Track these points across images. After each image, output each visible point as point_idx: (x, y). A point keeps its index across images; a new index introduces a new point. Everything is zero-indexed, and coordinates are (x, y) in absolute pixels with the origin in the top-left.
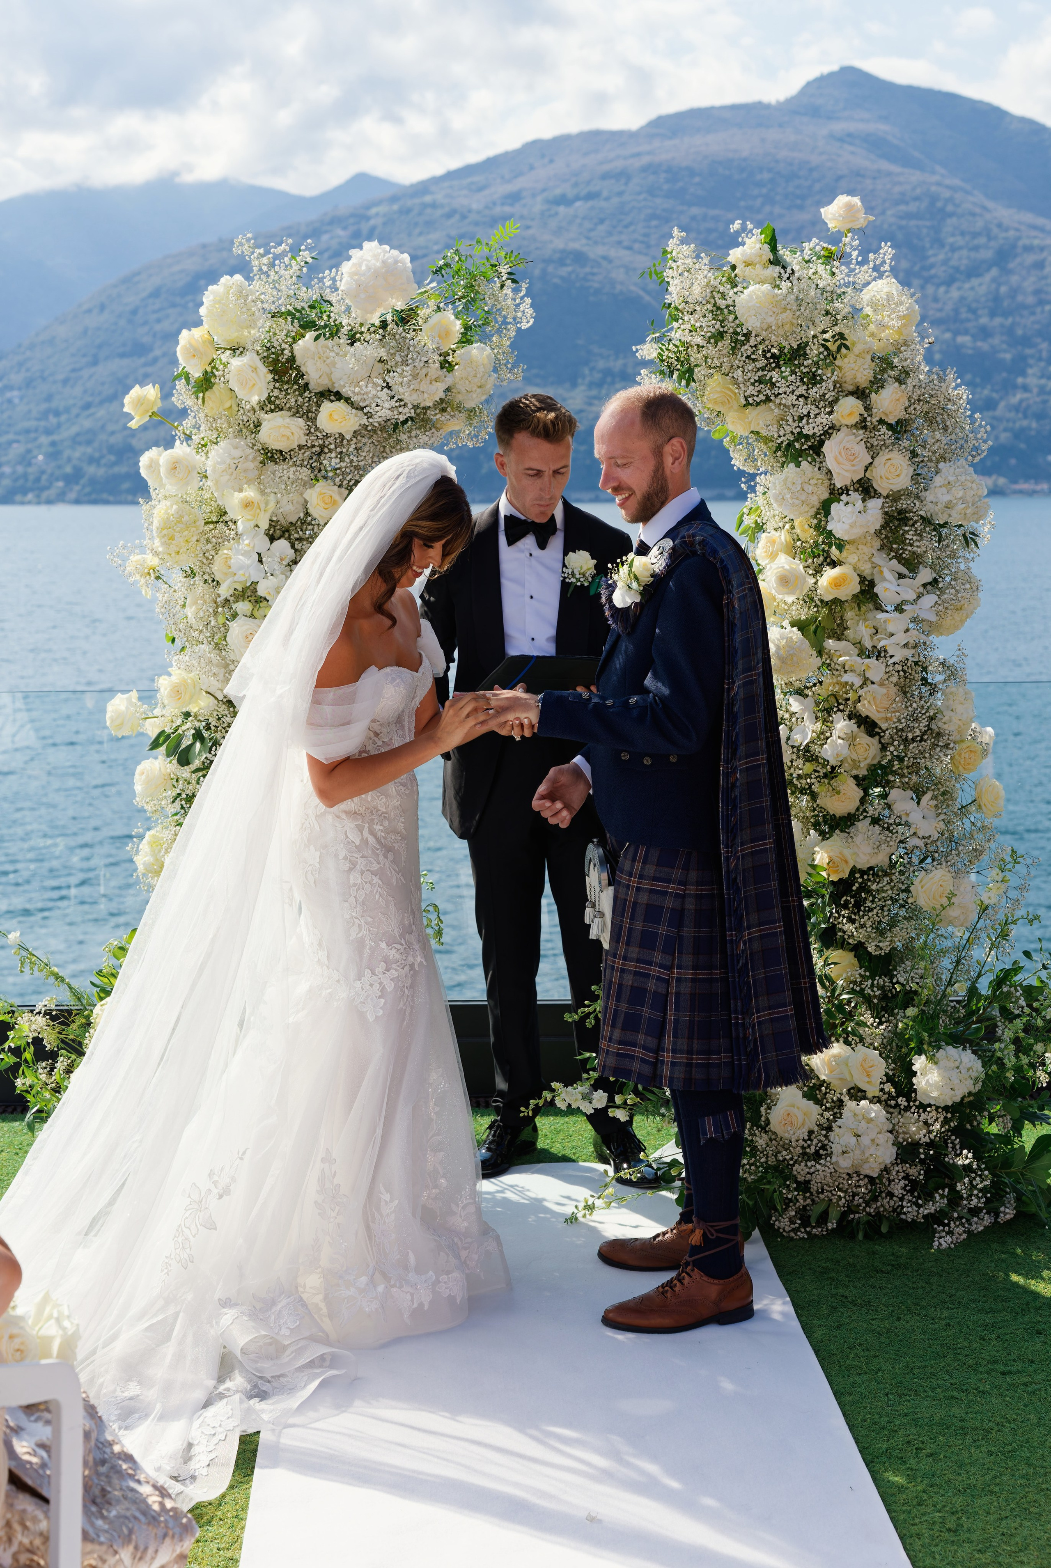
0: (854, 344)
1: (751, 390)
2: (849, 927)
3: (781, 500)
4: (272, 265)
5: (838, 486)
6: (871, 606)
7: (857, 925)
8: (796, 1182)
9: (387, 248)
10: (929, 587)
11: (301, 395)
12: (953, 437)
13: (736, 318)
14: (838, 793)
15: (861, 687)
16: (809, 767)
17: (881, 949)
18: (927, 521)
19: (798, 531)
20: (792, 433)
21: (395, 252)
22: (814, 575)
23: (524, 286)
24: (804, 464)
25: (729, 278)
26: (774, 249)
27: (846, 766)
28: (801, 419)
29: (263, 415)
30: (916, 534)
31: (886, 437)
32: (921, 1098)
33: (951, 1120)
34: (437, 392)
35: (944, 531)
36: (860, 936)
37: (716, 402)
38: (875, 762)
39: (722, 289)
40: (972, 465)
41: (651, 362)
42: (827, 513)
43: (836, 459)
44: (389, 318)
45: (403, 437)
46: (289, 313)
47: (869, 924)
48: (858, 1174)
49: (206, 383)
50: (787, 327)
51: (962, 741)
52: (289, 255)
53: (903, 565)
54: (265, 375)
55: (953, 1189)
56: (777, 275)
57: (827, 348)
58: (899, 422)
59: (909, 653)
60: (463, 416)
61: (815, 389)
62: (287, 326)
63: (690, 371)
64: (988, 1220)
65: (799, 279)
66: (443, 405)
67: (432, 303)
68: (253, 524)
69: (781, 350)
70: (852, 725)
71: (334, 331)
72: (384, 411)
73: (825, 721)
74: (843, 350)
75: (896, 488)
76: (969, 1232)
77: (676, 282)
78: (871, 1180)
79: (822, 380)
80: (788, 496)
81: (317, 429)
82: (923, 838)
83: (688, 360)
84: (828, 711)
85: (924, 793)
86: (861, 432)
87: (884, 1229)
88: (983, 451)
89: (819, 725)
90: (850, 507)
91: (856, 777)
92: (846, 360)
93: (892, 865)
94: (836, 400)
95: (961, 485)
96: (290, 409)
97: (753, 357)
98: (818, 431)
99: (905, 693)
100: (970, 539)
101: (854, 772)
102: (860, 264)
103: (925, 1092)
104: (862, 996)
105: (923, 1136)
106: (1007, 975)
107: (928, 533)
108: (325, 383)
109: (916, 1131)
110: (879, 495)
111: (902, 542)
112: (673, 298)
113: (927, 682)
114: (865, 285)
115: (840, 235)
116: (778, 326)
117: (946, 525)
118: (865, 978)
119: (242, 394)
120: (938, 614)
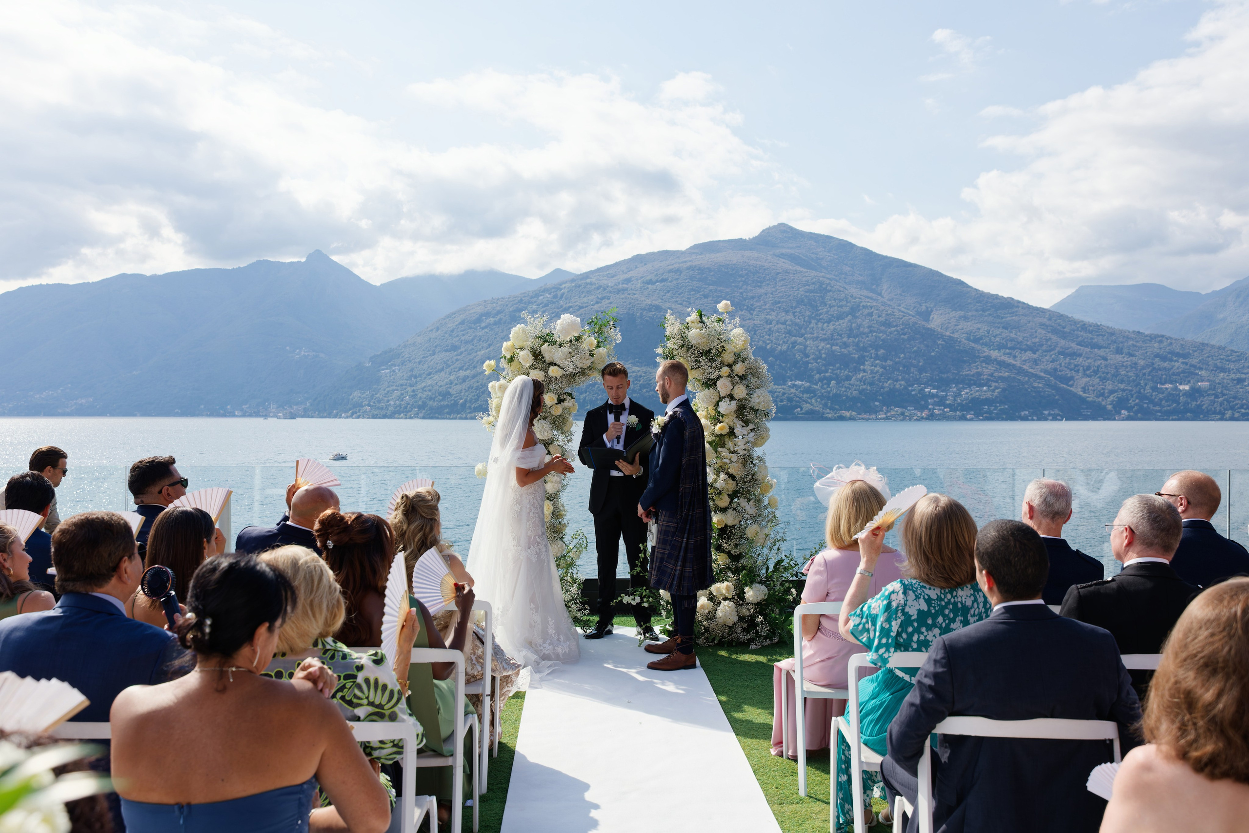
0: (727, 349)
1: (693, 364)
2: (725, 545)
3: (703, 401)
4: (534, 321)
5: (722, 396)
6: (734, 437)
7: (728, 545)
8: (706, 628)
9: (572, 315)
11: (543, 364)
12: (761, 380)
13: (688, 340)
14: (722, 500)
15: (729, 464)
17: (736, 553)
18: (752, 408)
19: (710, 410)
20: (706, 378)
21: (575, 317)
22: (714, 426)
23: (618, 328)
24: (711, 389)
25: (686, 327)
26: (701, 316)
27: (725, 491)
28: (709, 374)
30: (748, 413)
31: (738, 380)
32: (747, 601)
33: (757, 608)
34: (588, 363)
35: (758, 412)
36: (729, 548)
38: (735, 489)
39: (684, 330)
41: (661, 354)
42: (718, 405)
43: (721, 387)
44: (573, 339)
45: (577, 378)
46: (539, 337)
47: (732, 544)
48: (725, 625)
49: (511, 360)
50: (705, 344)
51: (764, 483)
52: (540, 318)
53: (744, 423)
54: (531, 357)
55: (757, 632)
56: (701, 326)
57: (718, 351)
58: (743, 375)
59: (745, 452)
61: (714, 364)
62: (539, 341)
64: (768, 642)
65: (709, 328)
66: (590, 368)
67: (587, 334)
69: (703, 350)
70: (726, 476)
71: (555, 343)
72: (570, 369)
73: (717, 475)
74: (724, 351)
75: (741, 397)
76: (762, 646)
77: (669, 328)
78: (730, 627)
79: (716, 361)
80: (705, 400)
81: (548, 375)
82: (750, 515)
84: (719, 472)
85: (751, 500)
86: (729, 378)
89: (715, 476)
90: (726, 403)
91: (728, 495)
92: (725, 355)
93: (740, 524)
94: (721, 368)
95: (763, 397)
96: (539, 368)
97: (694, 353)
98: (715, 377)
99: (745, 466)
100: (766, 416)
101: (727, 493)
102: (729, 323)
103: (748, 599)
104: (729, 568)
105: (747, 613)
106: (779, 562)
107: (752, 413)
108: (551, 360)
109: (745, 612)
110: (736, 399)
111: (743, 415)
112: (668, 333)
113: (752, 463)
114: (731, 330)
115: (723, 313)
116: (702, 343)
117: (758, 410)
118: (730, 562)
119: (523, 363)
120: (755, 439)
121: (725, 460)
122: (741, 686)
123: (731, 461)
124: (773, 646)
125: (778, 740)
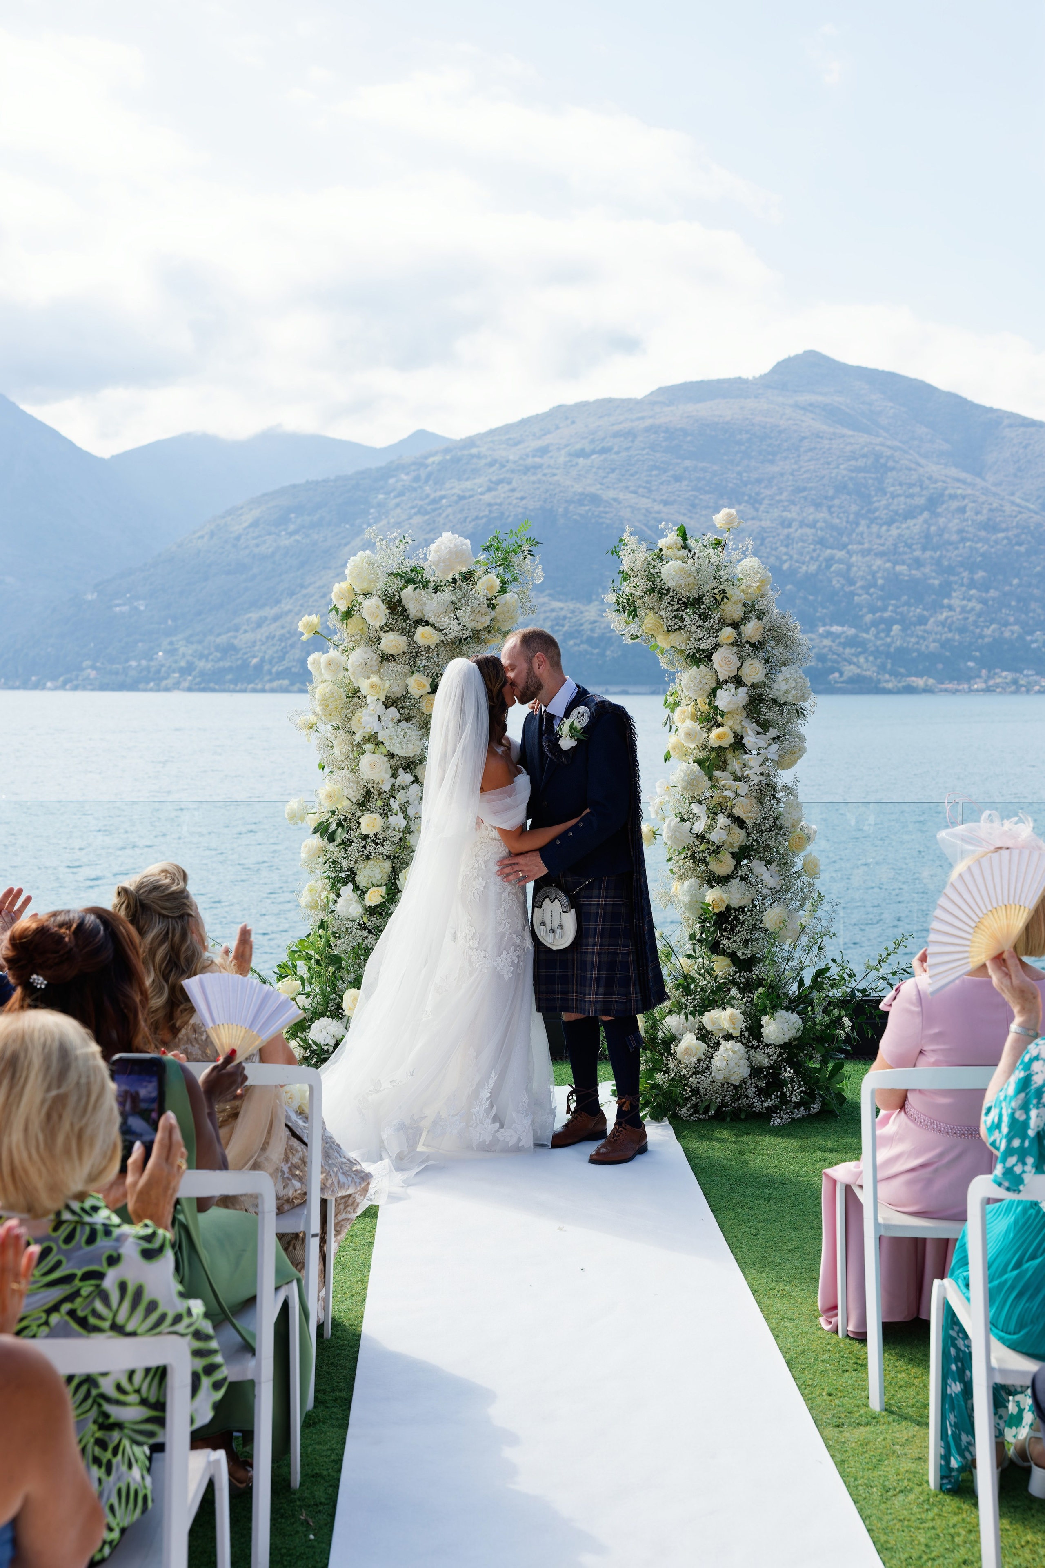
0: (731, 596)
1: (670, 622)
2: (727, 942)
3: (689, 687)
4: (388, 546)
5: (721, 679)
6: (742, 751)
7: (732, 941)
8: (691, 1087)
9: (457, 536)
11: (405, 622)
12: (791, 651)
13: (661, 580)
14: (721, 862)
15: (735, 798)
16: (703, 847)
17: (745, 955)
18: (774, 701)
19: (699, 705)
20: (694, 648)
21: (462, 538)
22: (706, 732)
23: (538, 558)
24: (702, 667)
25: (658, 556)
26: (684, 540)
27: (725, 846)
28: (699, 640)
29: (382, 634)
30: (767, 708)
31: (749, 651)
32: (766, 1041)
33: (783, 1053)
34: (486, 621)
35: (784, 707)
36: (734, 947)
37: (650, 630)
38: (743, 844)
39: (653, 563)
40: (801, 668)
41: (612, 604)
42: (715, 696)
43: (719, 664)
44: (457, 577)
45: (465, 647)
46: (398, 574)
47: (739, 940)
48: (728, 1083)
49: (348, 614)
50: (691, 586)
51: (794, 832)
52: (399, 540)
53: (760, 727)
54: (383, 610)
55: (784, 1094)
56: (686, 555)
57: (715, 598)
58: (758, 642)
59: (761, 778)
60: (500, 636)
61: (707, 623)
62: (398, 582)
63: (635, 610)
64: (803, 1111)
65: (698, 558)
66: (489, 629)
67: (483, 568)
68: (376, 698)
69: (689, 598)
70: (729, 821)
71: (425, 585)
72: (454, 631)
73: (713, 820)
74: (725, 600)
75: (755, 681)
76: (793, 1119)
77: (626, 558)
78: (736, 1087)
79: (711, 617)
80: (693, 685)
81: (414, 642)
82: (771, 888)
83: (633, 604)
84: (716, 813)
85: (772, 863)
86: (735, 648)
87: (743, 1116)
89: (709, 821)
90: (728, 692)
91: (732, 853)
92: (726, 605)
93: (752, 905)
94: (720, 629)
95: (795, 680)
96: (398, 630)
97: (671, 603)
98: (709, 647)
99: (761, 803)
100: (800, 713)
101: (731, 850)
102: (735, 550)
103: (768, 1037)
104: (734, 982)
105: (766, 1062)
106: (821, 973)
107: (775, 708)
108: (420, 615)
109: (762, 1059)
110: (745, 685)
111: (759, 713)
112: (625, 567)
113: (774, 796)
114: (739, 561)
115: (722, 531)
116: (685, 585)
117: (785, 703)
118: (736, 972)
119: (370, 621)
120: (780, 755)
121: (726, 793)
122: (758, 1197)
123: (737, 796)
124: (810, 1119)
125: (831, 1304)
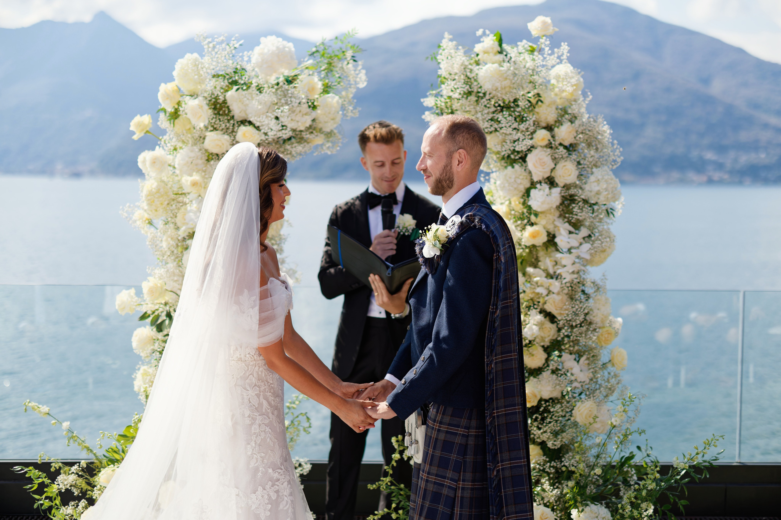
0: (546, 100)
1: (486, 124)
3: (503, 187)
4: (214, 48)
5: (535, 180)
6: (553, 249)
7: (542, 431)
9: (281, 40)
10: (586, 239)
11: (229, 122)
12: (601, 154)
13: (479, 84)
14: (533, 355)
15: (547, 295)
17: (555, 445)
18: (585, 201)
19: (512, 205)
20: (510, 150)
21: (285, 43)
22: (521, 231)
23: (360, 63)
24: (517, 167)
25: (475, 61)
26: (500, 45)
27: (537, 340)
28: (515, 141)
29: (207, 133)
30: (579, 209)
31: (563, 153)
34: (307, 122)
35: (596, 207)
36: (544, 437)
38: (554, 338)
39: (470, 67)
40: (612, 170)
41: (432, 108)
42: (528, 196)
43: (534, 165)
44: (282, 79)
45: (288, 147)
46: (223, 75)
49: (175, 115)
50: (507, 89)
51: (604, 327)
52: (225, 43)
53: (573, 226)
54: (208, 111)
56: (501, 60)
57: (530, 102)
58: (571, 145)
59: (574, 276)
60: (323, 136)
61: (523, 125)
62: (222, 83)
65: (514, 62)
66: (311, 129)
67: (307, 73)
68: (197, 195)
69: (504, 101)
70: (542, 317)
71: (249, 86)
72: (274, 132)
73: (526, 314)
74: (540, 103)
75: (568, 182)
77: (445, 62)
79: (526, 120)
80: (507, 185)
82: (580, 382)
83: (451, 106)
84: (529, 310)
85: (582, 356)
86: (549, 150)
88: (618, 162)
90: (542, 192)
91: (543, 346)
92: (541, 109)
93: (563, 396)
94: (534, 132)
95: (606, 181)
96: (222, 130)
97: (488, 106)
98: (524, 149)
99: (572, 299)
100: (609, 212)
101: (542, 344)
102: (550, 55)
106: (626, 459)
107: (587, 208)
108: (243, 115)
110: (559, 186)
111: (571, 213)
112: (443, 71)
113: (585, 293)
114: (553, 66)
115: (538, 38)
116: (502, 88)
117: (596, 204)
118: (546, 462)
119: (194, 121)
120: (591, 254)
121: (539, 290)
